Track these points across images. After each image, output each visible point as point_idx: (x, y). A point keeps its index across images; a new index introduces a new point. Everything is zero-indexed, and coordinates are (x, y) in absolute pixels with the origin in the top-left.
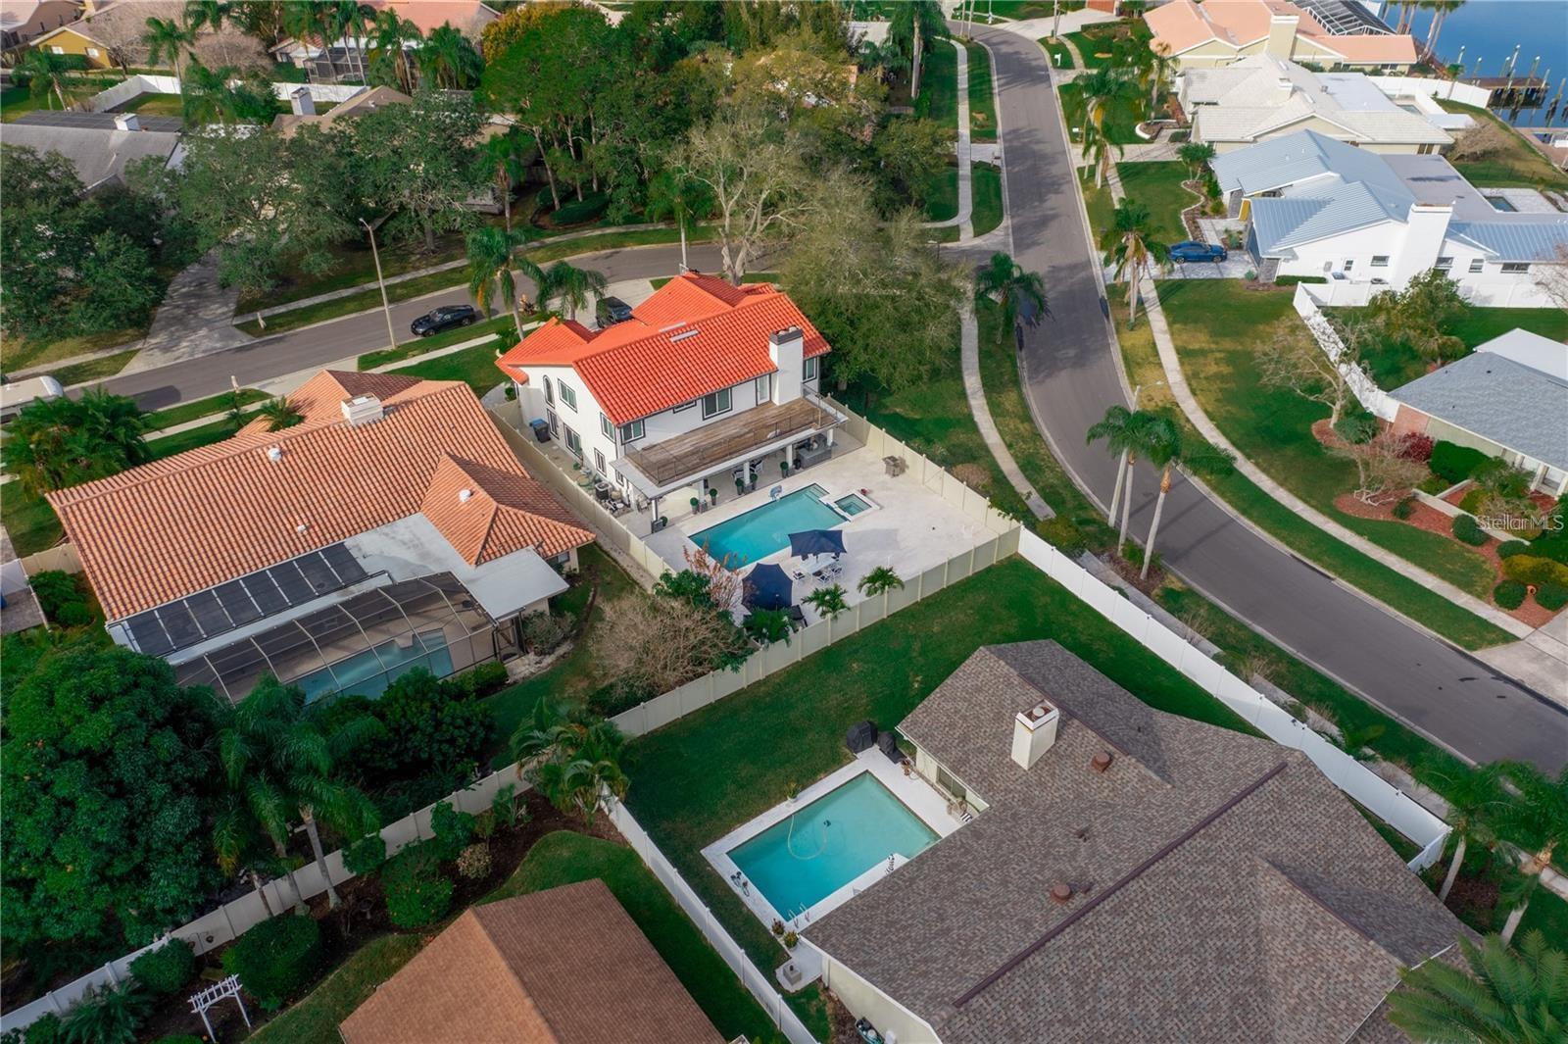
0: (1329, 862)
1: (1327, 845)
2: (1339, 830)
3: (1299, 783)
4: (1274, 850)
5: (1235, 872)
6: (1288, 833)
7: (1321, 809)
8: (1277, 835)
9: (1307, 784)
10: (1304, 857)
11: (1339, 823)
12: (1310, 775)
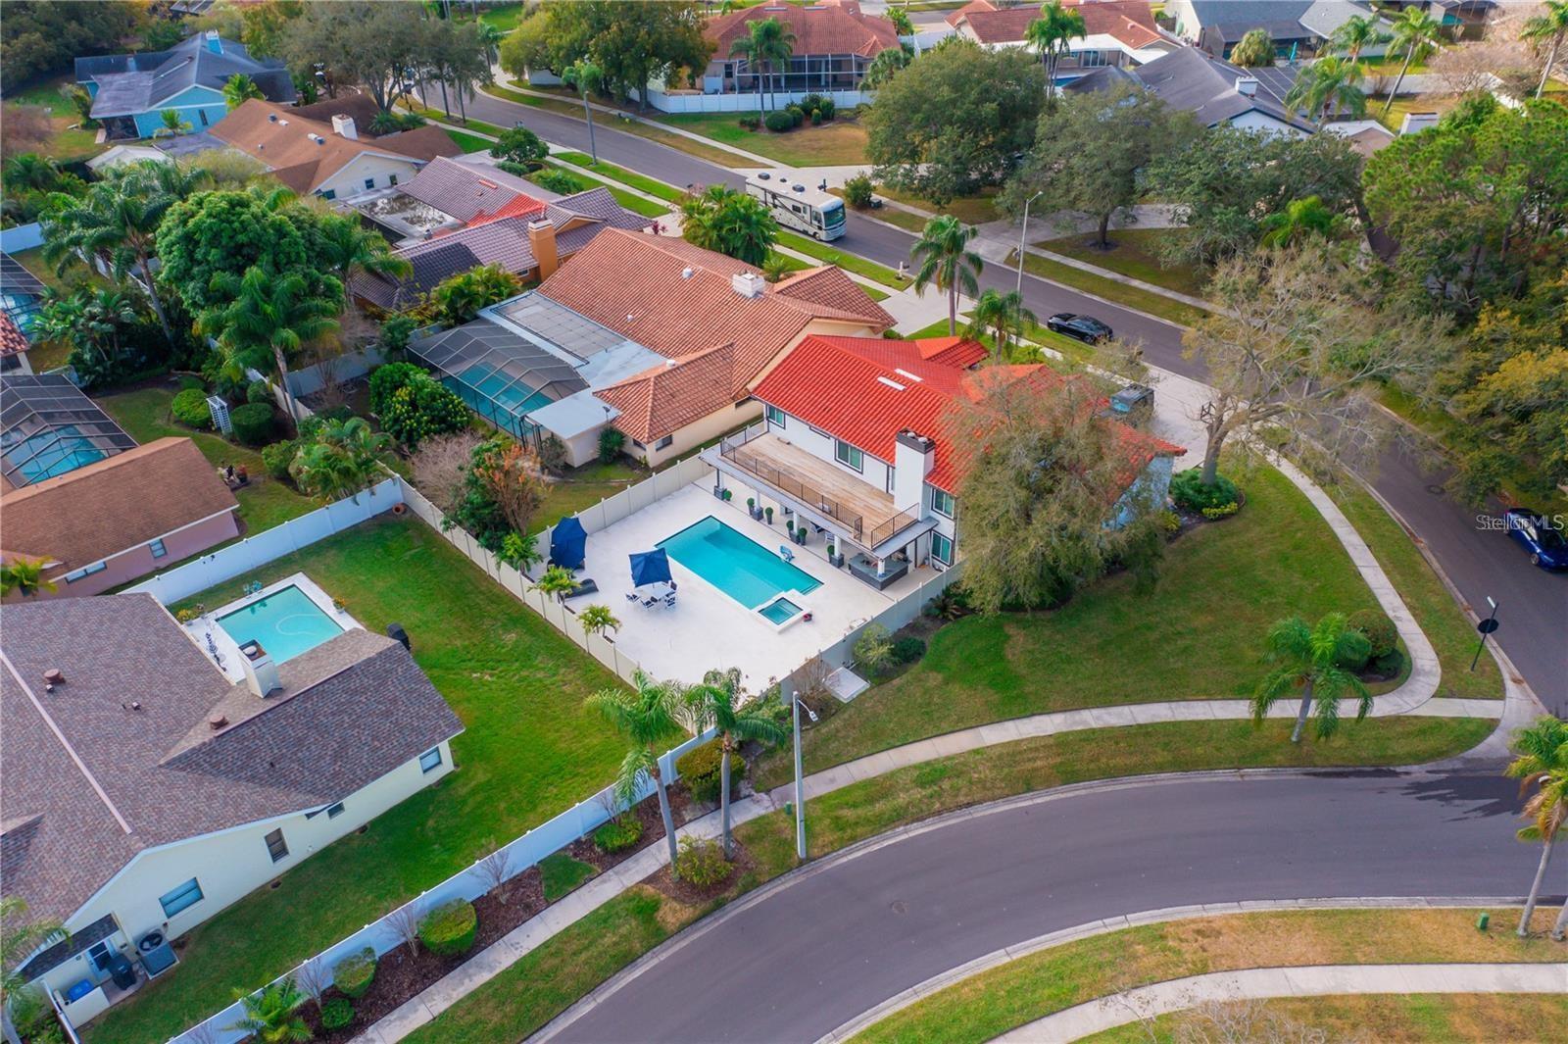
0: (28, 885)
1: (45, 881)
2: (58, 892)
3: (109, 849)
4: (47, 829)
5: (34, 797)
6: (62, 842)
7: (82, 874)
8: (61, 831)
9: (108, 856)
10: (36, 859)
11: (64, 893)
12: (116, 859)
